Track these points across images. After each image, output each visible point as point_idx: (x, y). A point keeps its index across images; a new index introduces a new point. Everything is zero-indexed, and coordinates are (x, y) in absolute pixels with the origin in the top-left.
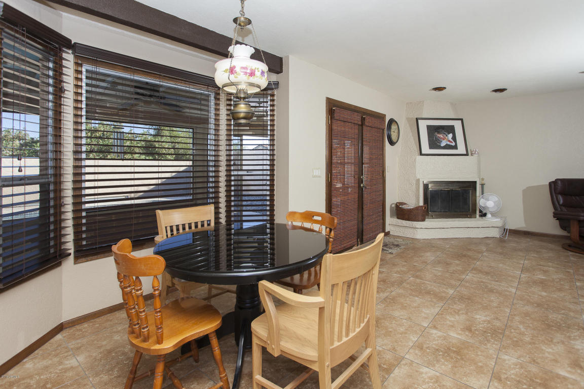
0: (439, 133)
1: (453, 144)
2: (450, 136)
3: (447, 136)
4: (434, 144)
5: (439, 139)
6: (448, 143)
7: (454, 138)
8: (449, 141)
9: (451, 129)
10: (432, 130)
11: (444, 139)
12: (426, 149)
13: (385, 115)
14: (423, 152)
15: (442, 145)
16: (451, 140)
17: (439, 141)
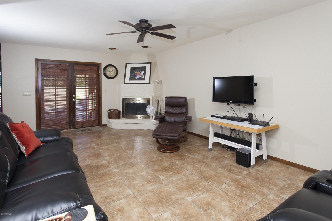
0: (137, 71)
1: (143, 77)
2: (143, 72)
3: (140, 73)
4: (132, 77)
5: (136, 75)
6: (141, 77)
7: (144, 74)
8: (141, 76)
9: (144, 69)
10: (133, 69)
11: (138, 75)
12: (128, 80)
13: (101, 63)
14: (126, 82)
15: (137, 78)
16: (142, 75)
17: (136, 76)
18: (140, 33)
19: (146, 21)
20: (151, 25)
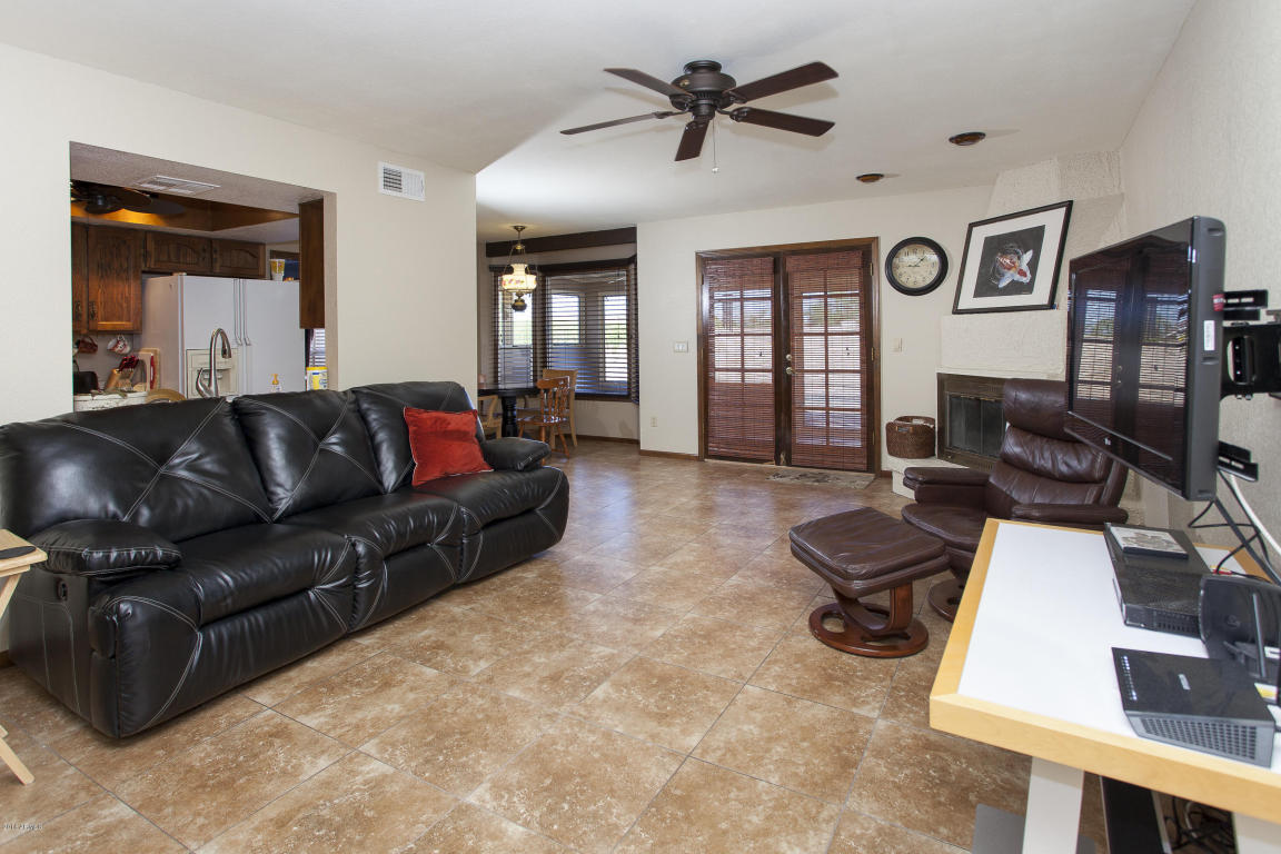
0: (1005, 253)
1: (1025, 280)
2: (1028, 256)
5: (1000, 269)
6: (1017, 277)
7: (1033, 265)
8: (1022, 273)
9: (1033, 238)
11: (1010, 268)
12: (967, 298)
13: (876, 239)
14: (961, 306)
15: (1003, 284)
16: (1025, 267)
17: (998, 275)
18: (689, 117)
19: (714, 67)
20: (734, 80)
